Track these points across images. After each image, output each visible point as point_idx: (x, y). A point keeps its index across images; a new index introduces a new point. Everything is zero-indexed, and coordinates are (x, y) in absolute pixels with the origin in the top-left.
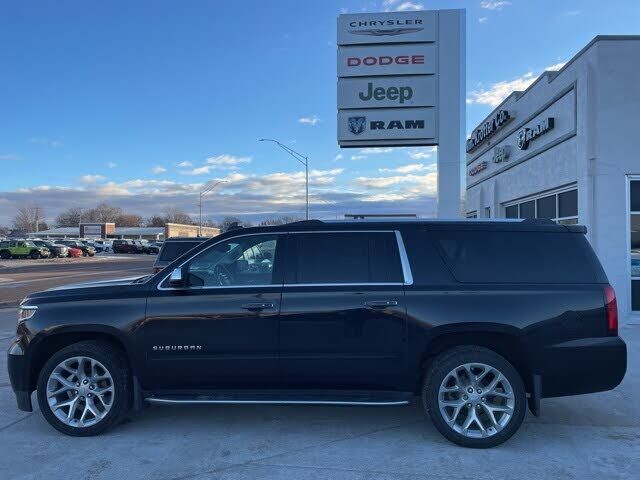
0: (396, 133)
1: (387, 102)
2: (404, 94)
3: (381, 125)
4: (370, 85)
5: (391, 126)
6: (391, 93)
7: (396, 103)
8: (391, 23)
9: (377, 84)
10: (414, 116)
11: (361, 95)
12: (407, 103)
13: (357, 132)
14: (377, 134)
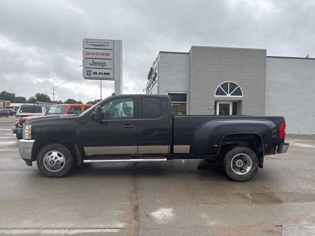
0: (101, 76)
1: (98, 66)
2: (103, 64)
3: (96, 73)
4: (93, 61)
5: (100, 74)
6: (99, 64)
7: (101, 67)
8: (99, 43)
9: (95, 61)
10: (107, 71)
11: (90, 64)
12: (104, 67)
13: (89, 75)
14: (95, 76)
